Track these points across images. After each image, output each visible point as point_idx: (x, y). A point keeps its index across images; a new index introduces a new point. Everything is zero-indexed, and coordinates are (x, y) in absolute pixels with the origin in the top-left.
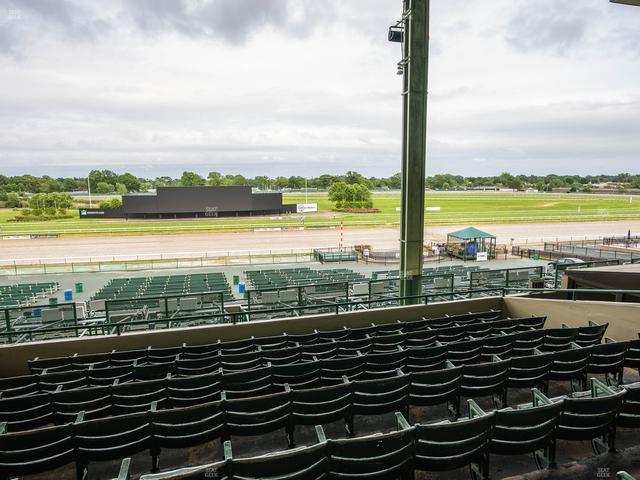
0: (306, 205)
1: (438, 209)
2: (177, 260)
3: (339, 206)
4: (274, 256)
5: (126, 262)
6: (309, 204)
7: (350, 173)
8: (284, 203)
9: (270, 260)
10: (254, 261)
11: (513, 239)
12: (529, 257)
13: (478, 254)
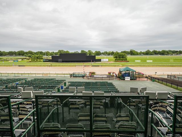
0: (104, 59)
1: (152, 61)
2: (29, 74)
3: (115, 60)
4: (57, 74)
5: (15, 74)
8: (96, 59)
9: (56, 75)
10: (51, 75)
11: (156, 73)
12: (151, 80)
13: (126, 77)
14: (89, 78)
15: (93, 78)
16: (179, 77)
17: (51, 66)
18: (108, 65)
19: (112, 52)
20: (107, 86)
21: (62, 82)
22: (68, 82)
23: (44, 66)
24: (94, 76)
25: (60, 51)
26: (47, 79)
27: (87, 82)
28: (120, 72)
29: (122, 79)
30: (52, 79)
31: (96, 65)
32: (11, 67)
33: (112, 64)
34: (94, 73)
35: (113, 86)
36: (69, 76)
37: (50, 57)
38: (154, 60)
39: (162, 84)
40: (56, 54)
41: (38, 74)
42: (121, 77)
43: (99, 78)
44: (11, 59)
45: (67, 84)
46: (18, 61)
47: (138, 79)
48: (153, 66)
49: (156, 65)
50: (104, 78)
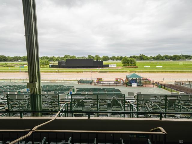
0: (112, 65)
1: (162, 67)
3: (124, 65)
6: (113, 65)
7: (141, 55)
8: (104, 64)
9: (64, 82)
10: (59, 81)
11: (164, 79)
12: (158, 87)
13: (132, 84)
14: (97, 84)
15: (101, 84)
16: (186, 83)
17: (58, 72)
18: (116, 71)
19: (121, 56)
20: (114, 92)
21: (70, 88)
22: (76, 88)
23: (51, 72)
24: (102, 82)
25: (66, 56)
26: (55, 86)
27: (94, 88)
28: (127, 78)
29: (129, 86)
30: (60, 86)
31: (104, 71)
32: (19, 73)
33: (119, 69)
34: (101, 79)
35: (119, 92)
36: (77, 82)
37: (56, 63)
38: (164, 66)
39: (168, 90)
40: (62, 59)
41: (46, 80)
42: (128, 83)
43: (107, 85)
44: (16, 65)
45: (76, 90)
46: (24, 67)
47: (144, 85)
48: (162, 72)
49: (165, 71)
50: (111, 85)
